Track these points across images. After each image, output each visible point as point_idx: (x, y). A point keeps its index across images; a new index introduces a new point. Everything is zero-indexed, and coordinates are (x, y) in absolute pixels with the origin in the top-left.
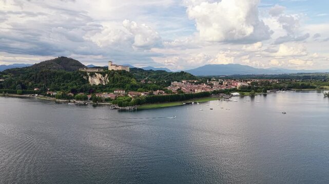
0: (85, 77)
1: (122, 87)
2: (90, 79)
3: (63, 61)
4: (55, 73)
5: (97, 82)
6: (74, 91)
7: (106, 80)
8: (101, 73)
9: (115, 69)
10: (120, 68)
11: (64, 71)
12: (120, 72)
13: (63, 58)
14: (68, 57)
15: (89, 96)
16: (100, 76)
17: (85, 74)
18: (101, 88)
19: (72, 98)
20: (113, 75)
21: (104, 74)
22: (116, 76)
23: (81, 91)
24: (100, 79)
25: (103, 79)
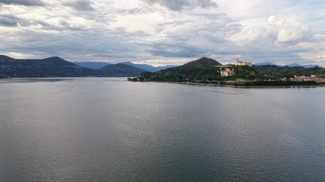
0: (218, 71)
1: (243, 77)
2: (221, 72)
3: (204, 61)
4: (199, 69)
5: (226, 74)
6: (210, 79)
7: (232, 73)
8: (229, 68)
9: (240, 65)
10: (244, 64)
11: (204, 68)
12: (243, 67)
13: (204, 58)
14: (208, 58)
15: (219, 82)
16: (229, 70)
17: (218, 69)
18: (229, 78)
19: (208, 83)
20: (237, 69)
21: (231, 69)
22: (239, 69)
23: (215, 79)
24: (229, 73)
25: (231, 72)
